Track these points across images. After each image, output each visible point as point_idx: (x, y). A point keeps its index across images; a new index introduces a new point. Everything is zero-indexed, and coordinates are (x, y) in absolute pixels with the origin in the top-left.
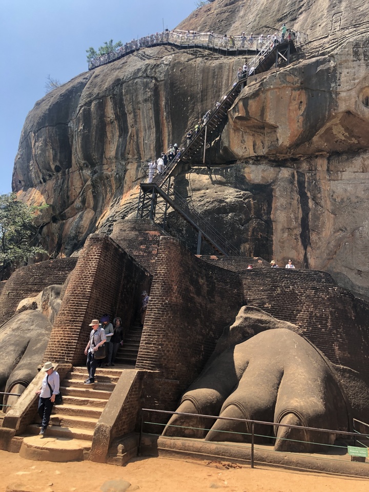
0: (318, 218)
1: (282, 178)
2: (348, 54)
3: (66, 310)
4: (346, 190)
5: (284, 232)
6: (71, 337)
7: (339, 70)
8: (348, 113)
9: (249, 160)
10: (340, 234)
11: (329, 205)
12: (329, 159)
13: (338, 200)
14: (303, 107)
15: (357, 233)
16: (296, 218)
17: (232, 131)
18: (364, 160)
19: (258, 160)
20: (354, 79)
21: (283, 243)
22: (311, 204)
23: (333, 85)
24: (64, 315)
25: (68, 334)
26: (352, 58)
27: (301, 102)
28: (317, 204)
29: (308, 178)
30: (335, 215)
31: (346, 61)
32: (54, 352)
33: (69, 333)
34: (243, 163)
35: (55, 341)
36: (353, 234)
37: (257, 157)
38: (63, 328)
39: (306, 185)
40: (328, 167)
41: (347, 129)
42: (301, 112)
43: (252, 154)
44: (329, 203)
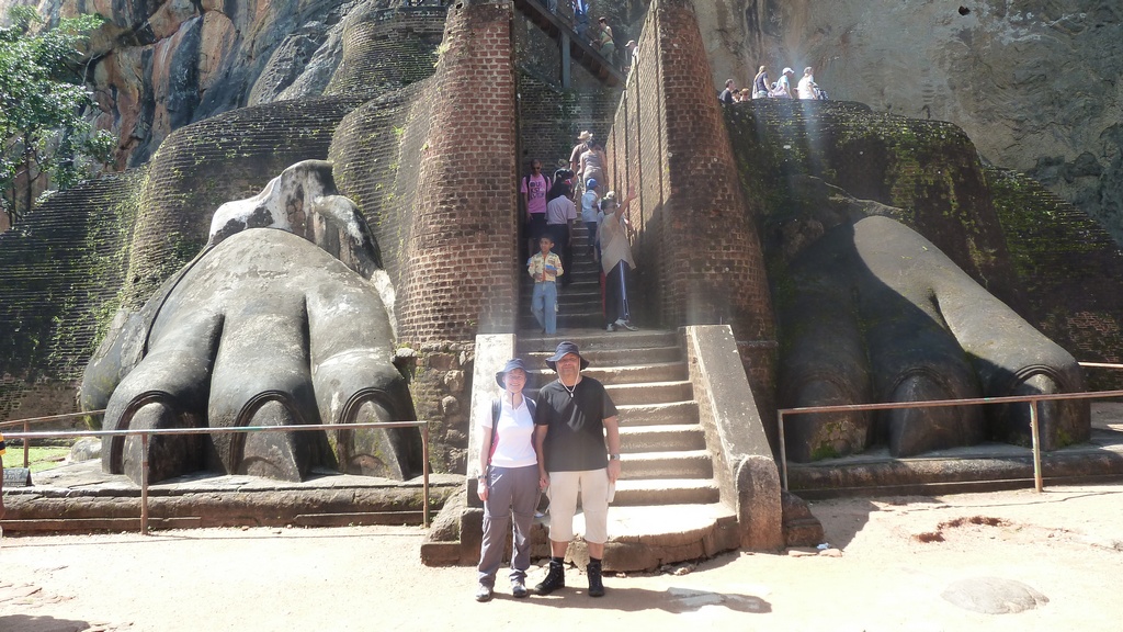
0: (776, 7)
3: (453, 202)
6: (490, 266)
10: (819, 41)
24: (452, 216)
25: (480, 260)
32: (449, 310)
33: (480, 257)
35: (444, 284)
36: (845, 39)
38: (458, 248)
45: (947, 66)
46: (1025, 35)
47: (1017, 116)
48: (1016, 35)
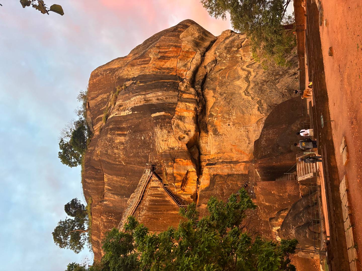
0: (226, 158)
1: (209, 172)
2: (165, 143)
4: (215, 149)
5: (233, 170)
7: (171, 147)
8: (187, 145)
9: (198, 187)
10: (234, 150)
11: (221, 155)
12: (202, 154)
13: (219, 151)
14: (182, 160)
15: (234, 144)
16: (227, 165)
17: (184, 193)
18: (203, 143)
19: (199, 182)
20: (175, 142)
21: (237, 170)
22: (221, 161)
23: (176, 149)
26: (167, 142)
27: (180, 160)
28: (220, 159)
29: (209, 162)
30: (225, 152)
31: (168, 145)
34: (198, 190)
36: (234, 146)
37: (197, 183)
39: (211, 162)
40: (205, 155)
41: (191, 147)
42: (184, 161)
43: (196, 184)
44: (220, 155)
45: (239, 128)
46: (234, 114)
47: (250, 116)
48: (234, 116)
